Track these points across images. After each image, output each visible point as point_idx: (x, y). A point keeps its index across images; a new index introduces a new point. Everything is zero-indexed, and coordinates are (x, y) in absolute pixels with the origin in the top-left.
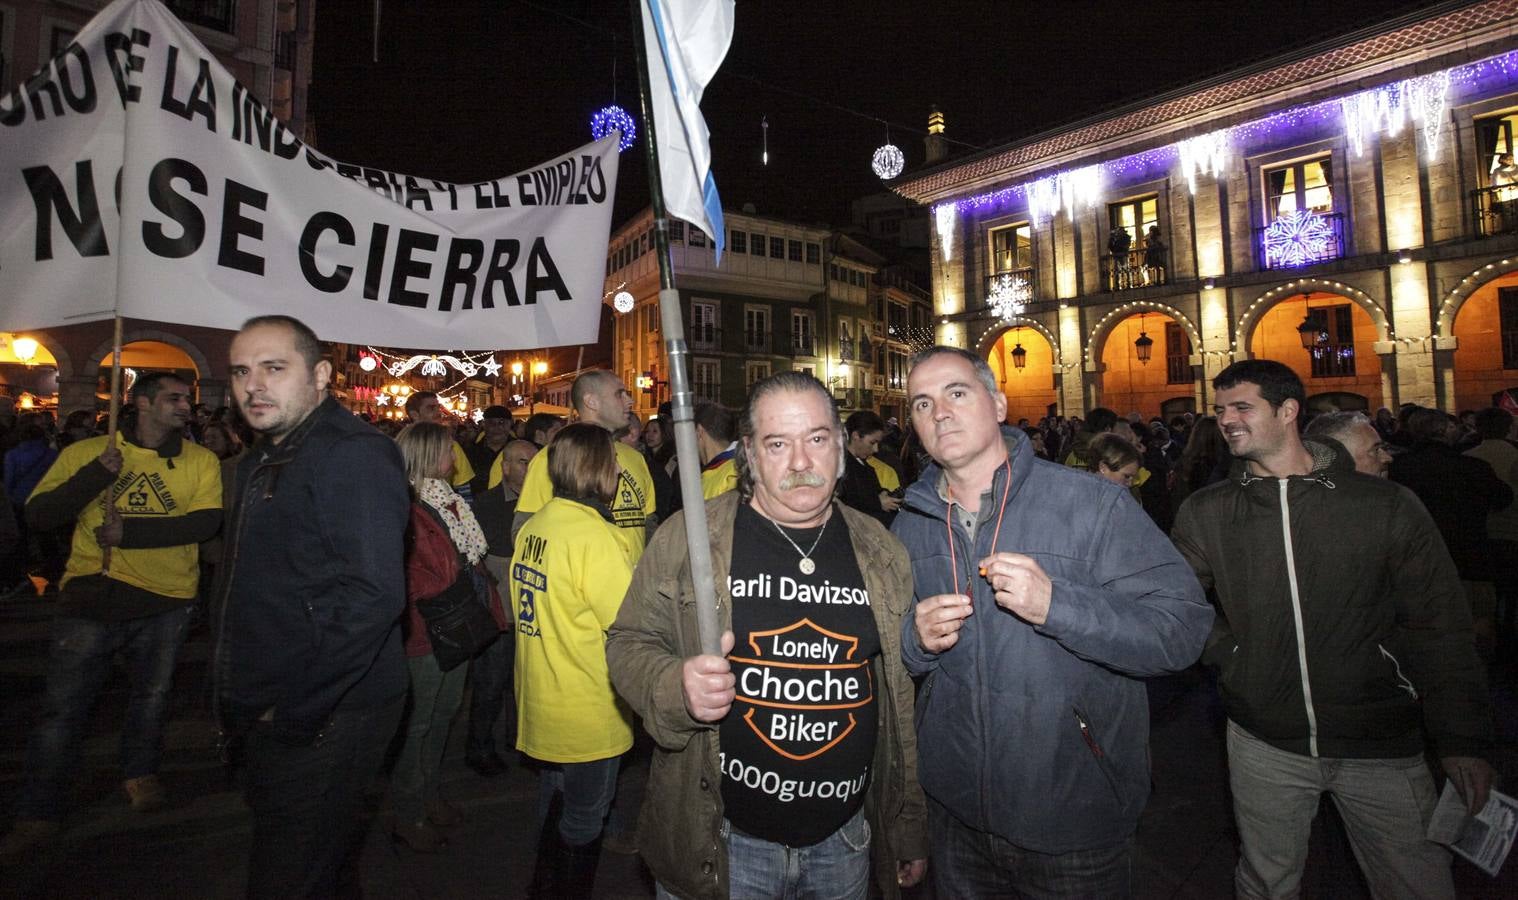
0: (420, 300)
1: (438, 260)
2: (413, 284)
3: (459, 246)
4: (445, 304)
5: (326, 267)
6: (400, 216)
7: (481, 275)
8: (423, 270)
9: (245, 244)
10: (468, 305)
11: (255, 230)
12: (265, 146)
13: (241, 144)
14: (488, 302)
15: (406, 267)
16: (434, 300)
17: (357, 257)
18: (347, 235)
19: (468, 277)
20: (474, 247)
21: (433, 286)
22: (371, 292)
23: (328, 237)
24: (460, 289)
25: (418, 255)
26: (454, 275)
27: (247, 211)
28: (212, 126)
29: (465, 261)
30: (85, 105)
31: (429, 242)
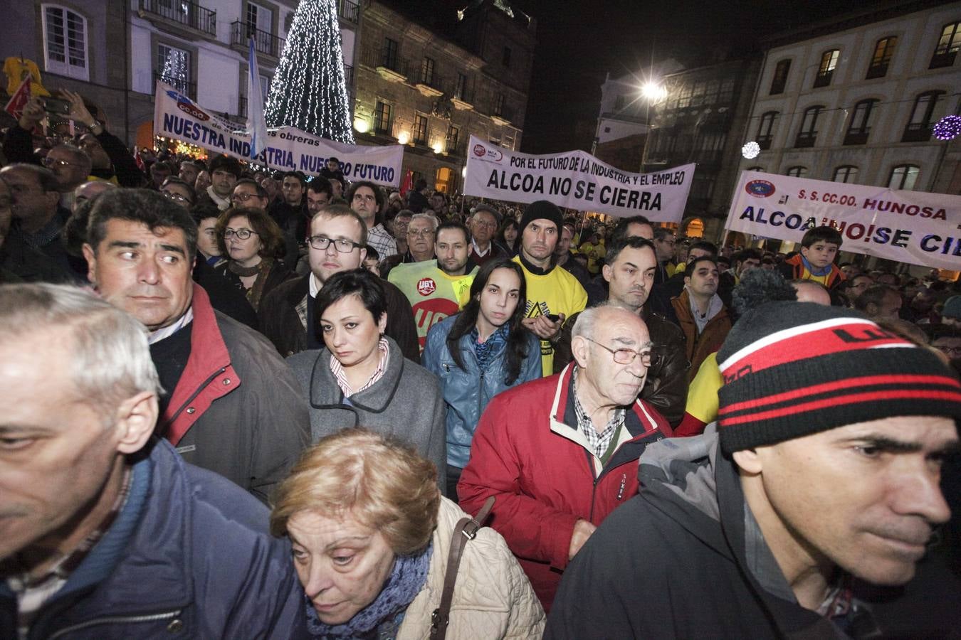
0: (623, 205)
1: (627, 195)
2: (622, 201)
3: (633, 193)
4: (629, 206)
5: (605, 199)
6: (621, 186)
7: (639, 200)
8: (624, 198)
9: (590, 195)
10: (635, 207)
11: (592, 192)
12: (597, 174)
13: (592, 175)
14: (640, 207)
15: (621, 197)
16: (626, 205)
17: (611, 196)
18: (610, 191)
19: (635, 200)
20: (637, 193)
21: (626, 202)
22: (613, 203)
23: (606, 192)
24: (633, 203)
25: (623, 195)
26: (631, 199)
27: (592, 188)
28: (588, 172)
29: (634, 196)
30: (564, 168)
31: (625, 191)
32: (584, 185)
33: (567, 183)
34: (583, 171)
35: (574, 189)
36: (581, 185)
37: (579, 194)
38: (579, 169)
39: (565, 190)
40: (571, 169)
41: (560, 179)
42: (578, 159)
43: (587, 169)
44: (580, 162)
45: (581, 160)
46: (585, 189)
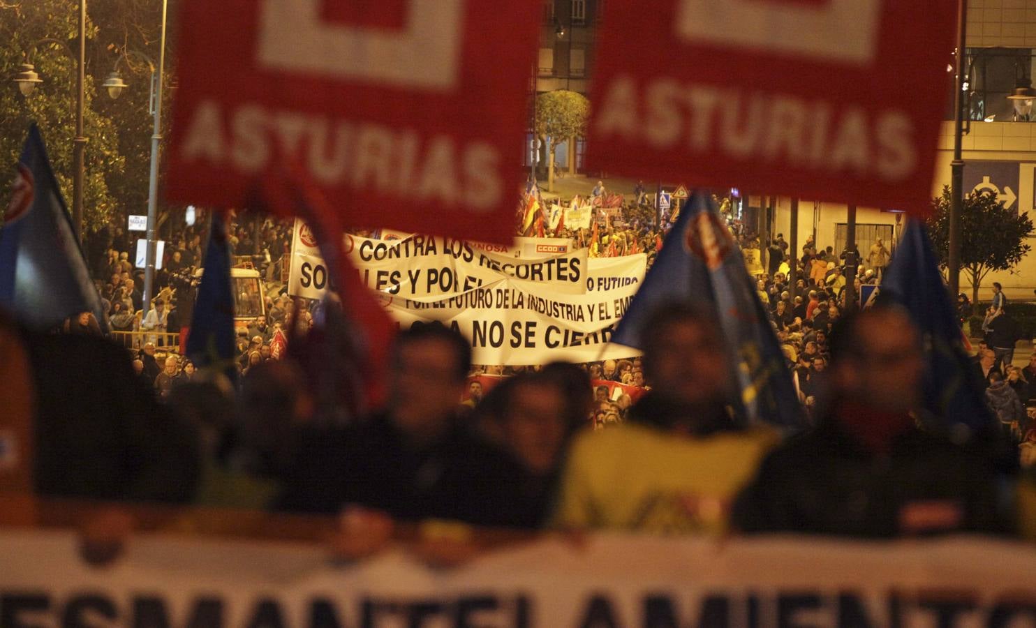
5: (552, 342)
9: (531, 339)
11: (533, 334)
12: (536, 310)
13: (530, 310)
17: (561, 338)
23: (553, 332)
27: (531, 329)
28: (523, 308)
30: (489, 306)
31: (581, 334)
32: (520, 327)
33: (497, 329)
34: (515, 307)
35: (508, 336)
36: (516, 328)
37: (516, 341)
38: (510, 306)
39: (496, 339)
40: (498, 306)
41: (485, 323)
42: (507, 291)
43: (521, 303)
44: (509, 295)
45: (511, 292)
46: (522, 332)
